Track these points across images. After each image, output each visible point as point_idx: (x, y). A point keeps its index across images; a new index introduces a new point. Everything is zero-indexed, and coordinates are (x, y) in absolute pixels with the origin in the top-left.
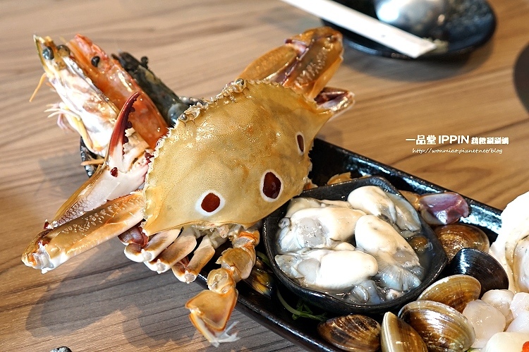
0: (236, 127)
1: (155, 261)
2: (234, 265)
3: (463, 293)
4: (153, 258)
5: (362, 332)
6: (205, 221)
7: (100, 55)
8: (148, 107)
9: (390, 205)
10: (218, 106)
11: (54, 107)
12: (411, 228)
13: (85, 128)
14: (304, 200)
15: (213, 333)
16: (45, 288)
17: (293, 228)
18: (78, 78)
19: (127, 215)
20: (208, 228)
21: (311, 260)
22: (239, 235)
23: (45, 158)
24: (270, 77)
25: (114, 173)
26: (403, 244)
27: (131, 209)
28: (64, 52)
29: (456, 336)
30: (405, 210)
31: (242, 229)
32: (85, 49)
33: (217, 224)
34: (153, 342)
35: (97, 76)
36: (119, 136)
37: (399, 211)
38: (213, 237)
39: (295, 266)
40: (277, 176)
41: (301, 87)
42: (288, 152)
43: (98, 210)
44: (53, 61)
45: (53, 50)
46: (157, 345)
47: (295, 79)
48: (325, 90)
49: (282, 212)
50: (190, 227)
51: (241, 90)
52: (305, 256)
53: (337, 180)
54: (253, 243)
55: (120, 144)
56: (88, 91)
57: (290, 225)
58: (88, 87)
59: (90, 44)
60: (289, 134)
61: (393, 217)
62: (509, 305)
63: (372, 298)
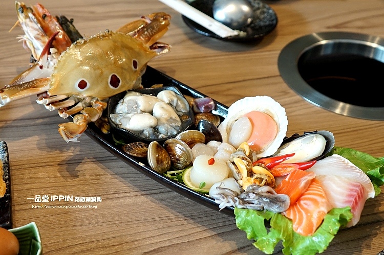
0: (100, 51)
1: (48, 105)
2: (88, 114)
3: (194, 138)
4: (47, 103)
6: (79, 94)
7: (47, 14)
8: (67, 41)
9: (175, 99)
10: (93, 40)
11: (22, 37)
12: (182, 111)
13: (34, 47)
14: (133, 92)
15: (68, 138)
16: (5, 122)
17: (124, 104)
18: (34, 23)
19: (43, 86)
20: (81, 97)
21: (127, 118)
22: (96, 102)
23: (20, 67)
24: (130, 33)
25: (41, 67)
26: (175, 116)
27: (45, 84)
28: (29, 10)
29: (184, 156)
30: (182, 102)
31: (97, 100)
32: (40, 10)
33: (85, 96)
34: (49, 150)
35: (44, 24)
36: (47, 51)
37: (179, 103)
38: (83, 102)
39: (119, 119)
40: (118, 77)
41: (143, 39)
42: (126, 67)
43: (29, 82)
44: (23, 14)
45: (24, 9)
46: (50, 152)
47: (141, 35)
48: (157, 43)
49: (122, 95)
50: (72, 96)
51: (107, 35)
52: (125, 116)
53: (155, 87)
54: (102, 107)
55: (46, 55)
56: (37, 30)
57: (123, 102)
58: (37, 28)
59: (43, 8)
60: (129, 59)
61: (175, 105)
62: (217, 148)
63: (150, 136)
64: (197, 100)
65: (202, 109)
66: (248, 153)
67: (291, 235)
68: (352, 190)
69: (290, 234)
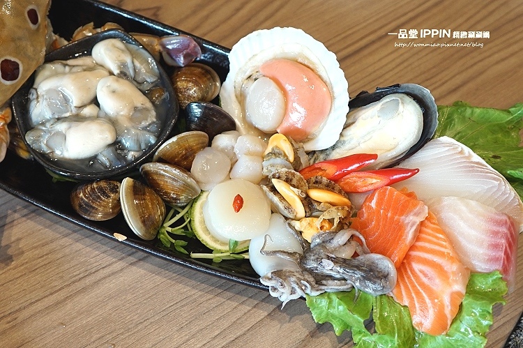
5: (104, 201)
9: (128, 59)
12: (149, 80)
14: (51, 67)
17: (40, 100)
21: (58, 134)
26: (141, 101)
29: (183, 191)
30: (143, 60)
37: (137, 64)
39: (45, 141)
40: (12, 59)
42: (20, 33)
49: (30, 83)
52: (53, 129)
54: (5, 123)
57: (38, 98)
61: (131, 72)
62: (233, 148)
63: (113, 164)
64: (165, 40)
65: (181, 61)
66: (291, 158)
67: (411, 329)
68: (495, 233)
69: (409, 329)
